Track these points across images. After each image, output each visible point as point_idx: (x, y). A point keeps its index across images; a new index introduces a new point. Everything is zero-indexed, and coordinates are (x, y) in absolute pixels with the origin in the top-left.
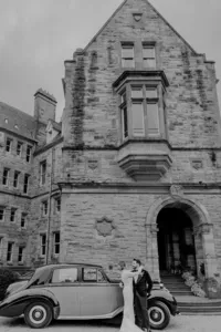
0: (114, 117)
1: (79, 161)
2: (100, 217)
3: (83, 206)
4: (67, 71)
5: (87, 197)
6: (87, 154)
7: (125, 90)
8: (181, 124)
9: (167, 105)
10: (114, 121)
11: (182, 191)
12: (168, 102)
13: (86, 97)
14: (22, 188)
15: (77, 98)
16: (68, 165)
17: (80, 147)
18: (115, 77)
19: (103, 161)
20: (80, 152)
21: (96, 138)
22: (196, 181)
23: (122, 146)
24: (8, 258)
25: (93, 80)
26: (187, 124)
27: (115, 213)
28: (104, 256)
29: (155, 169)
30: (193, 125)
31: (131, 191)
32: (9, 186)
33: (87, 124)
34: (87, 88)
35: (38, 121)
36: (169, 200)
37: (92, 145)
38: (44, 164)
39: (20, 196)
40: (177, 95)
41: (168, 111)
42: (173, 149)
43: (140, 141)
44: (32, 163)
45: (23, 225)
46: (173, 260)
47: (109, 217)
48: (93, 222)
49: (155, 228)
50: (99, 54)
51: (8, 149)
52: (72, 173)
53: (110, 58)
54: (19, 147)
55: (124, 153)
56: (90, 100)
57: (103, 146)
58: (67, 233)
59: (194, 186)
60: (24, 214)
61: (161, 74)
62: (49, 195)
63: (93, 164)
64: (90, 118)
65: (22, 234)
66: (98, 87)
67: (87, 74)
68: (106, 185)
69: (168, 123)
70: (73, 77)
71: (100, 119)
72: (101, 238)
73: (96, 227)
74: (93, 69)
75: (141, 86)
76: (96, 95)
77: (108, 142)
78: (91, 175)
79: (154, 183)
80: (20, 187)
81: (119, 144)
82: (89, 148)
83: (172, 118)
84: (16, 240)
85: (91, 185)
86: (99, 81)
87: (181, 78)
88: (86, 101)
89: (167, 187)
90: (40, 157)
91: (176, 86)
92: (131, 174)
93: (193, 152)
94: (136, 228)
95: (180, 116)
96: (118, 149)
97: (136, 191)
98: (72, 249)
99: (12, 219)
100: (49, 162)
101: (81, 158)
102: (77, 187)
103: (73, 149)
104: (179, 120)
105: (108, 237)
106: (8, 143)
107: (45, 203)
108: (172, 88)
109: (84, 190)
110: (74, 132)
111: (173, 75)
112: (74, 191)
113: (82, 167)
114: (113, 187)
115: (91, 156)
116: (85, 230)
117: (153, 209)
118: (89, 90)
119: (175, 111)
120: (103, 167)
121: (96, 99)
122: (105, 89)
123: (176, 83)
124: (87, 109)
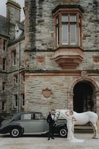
0: (52, 32)
1: (33, 58)
2: (45, 88)
3: (36, 83)
5: (38, 78)
6: (38, 54)
7: (58, 16)
8: (89, 36)
9: (83, 24)
10: (52, 35)
11: (87, 75)
12: (84, 23)
13: (37, 19)
16: (27, 60)
17: (34, 50)
18: (53, 6)
19: (46, 57)
20: (34, 53)
21: (43, 44)
22: (95, 69)
23: (56, 50)
25: (41, 9)
26: (93, 35)
27: (52, 86)
28: (47, 108)
29: (73, 63)
30: (96, 37)
31: (61, 74)
33: (38, 36)
34: (37, 14)
35: (9, 22)
36: (80, 79)
37: (40, 49)
38: (14, 52)
40: (89, 18)
41: (83, 28)
42: (84, 51)
47: (49, 88)
48: (41, 91)
49: (72, 93)
52: (30, 65)
55: (57, 54)
56: (39, 22)
57: (46, 49)
58: (28, 96)
59: (94, 72)
61: (79, 6)
62: (18, 72)
63: (41, 59)
64: (39, 32)
65: (4, 95)
66: (44, 13)
67: (37, 5)
68: (47, 72)
69: (82, 35)
70: (29, 6)
71: (44, 33)
72: (45, 99)
73: (42, 93)
74: (41, 1)
75: (67, 14)
76: (43, 19)
77: (49, 47)
78: (40, 66)
79: (73, 70)
81: (55, 48)
82: (39, 51)
83: (85, 32)
85: (40, 71)
86: (44, 9)
87: (91, 6)
88: (37, 22)
89: (80, 72)
90: (12, 47)
91: (88, 12)
92: (61, 65)
93: (95, 52)
94: (63, 94)
95: (89, 31)
96: (54, 51)
97: (63, 74)
98: (31, 104)
101: (34, 56)
102: (33, 72)
103: (30, 51)
104: (89, 34)
105: (49, 98)
107: (16, 76)
108: (86, 14)
109: (36, 74)
110: (31, 41)
111: (87, 5)
112: (31, 74)
113: (35, 61)
114: (51, 72)
115: (40, 55)
116: (37, 95)
117: (71, 84)
118: (39, 15)
119: (86, 28)
120: (46, 61)
121: (43, 21)
122: (48, 14)
123: (88, 10)
124: (38, 27)
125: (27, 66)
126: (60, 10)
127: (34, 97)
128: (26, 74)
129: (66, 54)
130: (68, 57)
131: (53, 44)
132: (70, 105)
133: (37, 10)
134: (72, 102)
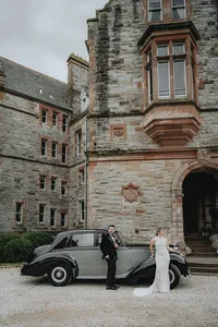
0: (140, 80)
1: (105, 129)
2: (126, 184)
3: (110, 174)
4: (90, 32)
5: (113, 166)
6: (113, 121)
7: (150, 48)
8: (212, 82)
10: (139, 85)
12: (199, 58)
13: (110, 59)
14: (61, 158)
15: (101, 62)
16: (94, 133)
17: (106, 114)
18: (140, 33)
19: (129, 127)
20: (106, 119)
21: (122, 104)
23: (147, 111)
24: (52, 223)
25: (119, 40)
27: (140, 180)
28: (131, 221)
29: (181, 133)
31: (157, 157)
32: (48, 156)
33: (112, 89)
34: (111, 49)
35: (71, 88)
36: (196, 164)
37: (117, 111)
38: (79, 132)
39: (59, 166)
40: (208, 48)
42: (201, 111)
43: (165, 104)
44: (69, 132)
45: (63, 193)
46: (205, 223)
47: (135, 184)
48: (120, 189)
49: (180, 193)
50: (123, 8)
51: (44, 120)
52: (98, 142)
53: (135, 12)
54: (54, 117)
55: (150, 117)
56: (114, 63)
57: (128, 112)
58: (96, 200)
60: (64, 183)
61: (190, 25)
62: (85, 164)
63: (119, 131)
64: (115, 82)
65: (64, 201)
66: (122, 47)
67: (111, 33)
68: (132, 152)
69: (198, 81)
70: (96, 38)
71: (125, 83)
72: (127, 204)
73: (122, 194)
74: (118, 27)
75: (167, 42)
76: (120, 57)
77: (133, 108)
78: (117, 143)
79: (180, 148)
80: (58, 157)
81: (145, 109)
82: (115, 115)
83: (202, 76)
84: (58, 207)
85: (117, 152)
86: (123, 40)
87: (214, 28)
88: (110, 64)
89: (194, 151)
90: (76, 126)
91: (208, 39)
92: (157, 139)
94: (162, 194)
95: (210, 73)
96: (143, 114)
97: (162, 156)
98: (101, 215)
99: (53, 188)
100: (84, 130)
101: (107, 126)
102: (103, 155)
103: (98, 117)
104: (210, 78)
105: (134, 203)
106: (44, 114)
108: (203, 41)
109: (110, 158)
110: (99, 99)
111: (205, 25)
112: (101, 159)
113: (108, 134)
114: (138, 154)
115: (117, 123)
116: (113, 197)
117: (179, 174)
118: (114, 52)
119: (205, 67)
120: (128, 133)
121: (121, 61)
122: (130, 49)
123: (208, 34)
124: (112, 74)
125: (92, 144)
126: (153, 34)
127: (107, 201)
128: (91, 159)
129: (166, 117)
130: (170, 122)
131: (142, 102)
132: (177, 215)
133: (111, 43)
134: (180, 210)
